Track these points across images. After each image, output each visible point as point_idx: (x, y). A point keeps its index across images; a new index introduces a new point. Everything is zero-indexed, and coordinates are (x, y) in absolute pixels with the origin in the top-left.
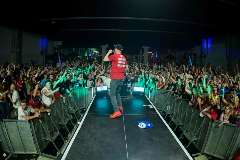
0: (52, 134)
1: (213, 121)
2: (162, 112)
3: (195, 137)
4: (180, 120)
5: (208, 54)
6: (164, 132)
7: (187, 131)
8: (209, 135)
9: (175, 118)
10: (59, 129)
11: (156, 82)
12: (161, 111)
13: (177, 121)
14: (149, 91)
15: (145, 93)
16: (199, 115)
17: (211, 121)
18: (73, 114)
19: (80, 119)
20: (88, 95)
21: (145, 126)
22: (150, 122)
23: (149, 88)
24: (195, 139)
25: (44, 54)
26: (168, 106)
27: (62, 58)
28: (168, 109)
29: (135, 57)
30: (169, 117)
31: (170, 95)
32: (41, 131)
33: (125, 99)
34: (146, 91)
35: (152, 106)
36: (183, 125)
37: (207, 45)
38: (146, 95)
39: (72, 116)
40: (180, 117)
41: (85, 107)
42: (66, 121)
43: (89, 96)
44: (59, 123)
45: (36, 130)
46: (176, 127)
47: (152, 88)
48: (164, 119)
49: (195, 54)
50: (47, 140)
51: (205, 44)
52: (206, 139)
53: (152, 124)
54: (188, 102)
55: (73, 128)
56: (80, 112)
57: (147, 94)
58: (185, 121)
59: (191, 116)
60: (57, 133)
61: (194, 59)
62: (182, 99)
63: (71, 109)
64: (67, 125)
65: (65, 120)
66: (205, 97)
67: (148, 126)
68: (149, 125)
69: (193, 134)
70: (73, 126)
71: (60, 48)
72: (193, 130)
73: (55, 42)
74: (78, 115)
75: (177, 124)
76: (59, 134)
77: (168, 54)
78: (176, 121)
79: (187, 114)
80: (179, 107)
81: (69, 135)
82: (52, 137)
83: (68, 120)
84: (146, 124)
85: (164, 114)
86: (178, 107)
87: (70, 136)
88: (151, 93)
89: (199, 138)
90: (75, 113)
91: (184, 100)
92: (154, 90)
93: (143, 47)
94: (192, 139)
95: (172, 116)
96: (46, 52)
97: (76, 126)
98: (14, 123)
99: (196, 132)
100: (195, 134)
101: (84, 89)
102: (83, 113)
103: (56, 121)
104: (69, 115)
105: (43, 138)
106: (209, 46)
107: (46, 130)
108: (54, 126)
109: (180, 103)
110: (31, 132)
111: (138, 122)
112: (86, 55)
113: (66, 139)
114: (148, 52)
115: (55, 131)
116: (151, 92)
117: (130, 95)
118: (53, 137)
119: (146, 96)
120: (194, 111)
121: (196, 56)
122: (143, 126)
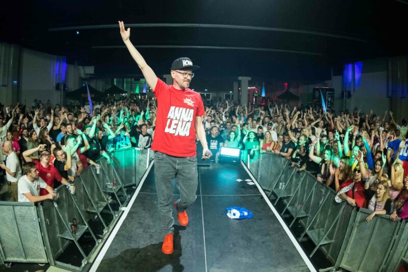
0: (75, 227)
1: (358, 209)
2: (269, 194)
3: (325, 239)
4: (301, 207)
5: (354, 90)
6: (271, 226)
7: (312, 228)
8: (350, 236)
9: (292, 205)
10: (88, 220)
11: (260, 140)
12: (269, 191)
13: (296, 209)
14: (249, 156)
15: (242, 158)
16: (335, 200)
17: (355, 209)
18: (112, 195)
19: (125, 202)
20: (140, 161)
21: (238, 215)
22: (248, 209)
23: (249, 151)
24: (326, 242)
25: (61, 90)
26: (281, 184)
27: (93, 96)
28: (282, 187)
29: (226, 95)
30: (283, 202)
31: (285, 164)
32: (56, 222)
33: (206, 168)
34: (242, 155)
35: (253, 181)
36: (307, 217)
37: (353, 74)
38: (242, 163)
39: (111, 199)
40: (301, 203)
41: (134, 182)
42: (101, 207)
43: (142, 163)
44: (88, 210)
45: (47, 220)
46: (294, 221)
47: (254, 151)
48: (273, 205)
49: (332, 90)
50: (66, 237)
51: (350, 73)
52: (344, 242)
53: (251, 213)
54: (316, 176)
55: (113, 218)
56: (125, 192)
57: (245, 160)
58: (310, 210)
59: (320, 200)
60: (83, 226)
61: (329, 99)
62: (306, 170)
63: (109, 185)
64: (102, 213)
65: (99, 205)
66: (347, 167)
67: (244, 216)
68: (246, 214)
69: (322, 233)
70: (113, 216)
71: (91, 78)
72: (323, 227)
73: (81, 67)
74: (122, 196)
75: (296, 215)
76: (88, 229)
77: (284, 91)
78: (294, 210)
79: (314, 196)
80: (300, 185)
81: (105, 231)
82: (75, 233)
83: (104, 204)
84: (240, 212)
85: (275, 198)
86: (298, 185)
87: (106, 233)
88: (252, 160)
89: (333, 241)
90: (117, 193)
91: (309, 172)
92: (256, 153)
93: (240, 78)
94: (320, 242)
95: (288, 202)
96: (65, 86)
97: (117, 216)
98: (8, 207)
99: (328, 229)
100: (326, 233)
101: (133, 150)
102: (130, 194)
103: (83, 206)
104: (106, 196)
105: (59, 235)
106: (357, 76)
107: (65, 221)
108: (80, 214)
109: (302, 177)
110: (38, 223)
111: (227, 209)
112: (137, 91)
113: (98, 238)
114: (249, 86)
115: (79, 223)
116: (252, 157)
117: (214, 162)
118: (77, 234)
119: (243, 165)
120: (326, 193)
121: (333, 94)
122: (234, 214)
